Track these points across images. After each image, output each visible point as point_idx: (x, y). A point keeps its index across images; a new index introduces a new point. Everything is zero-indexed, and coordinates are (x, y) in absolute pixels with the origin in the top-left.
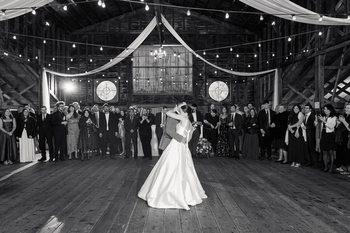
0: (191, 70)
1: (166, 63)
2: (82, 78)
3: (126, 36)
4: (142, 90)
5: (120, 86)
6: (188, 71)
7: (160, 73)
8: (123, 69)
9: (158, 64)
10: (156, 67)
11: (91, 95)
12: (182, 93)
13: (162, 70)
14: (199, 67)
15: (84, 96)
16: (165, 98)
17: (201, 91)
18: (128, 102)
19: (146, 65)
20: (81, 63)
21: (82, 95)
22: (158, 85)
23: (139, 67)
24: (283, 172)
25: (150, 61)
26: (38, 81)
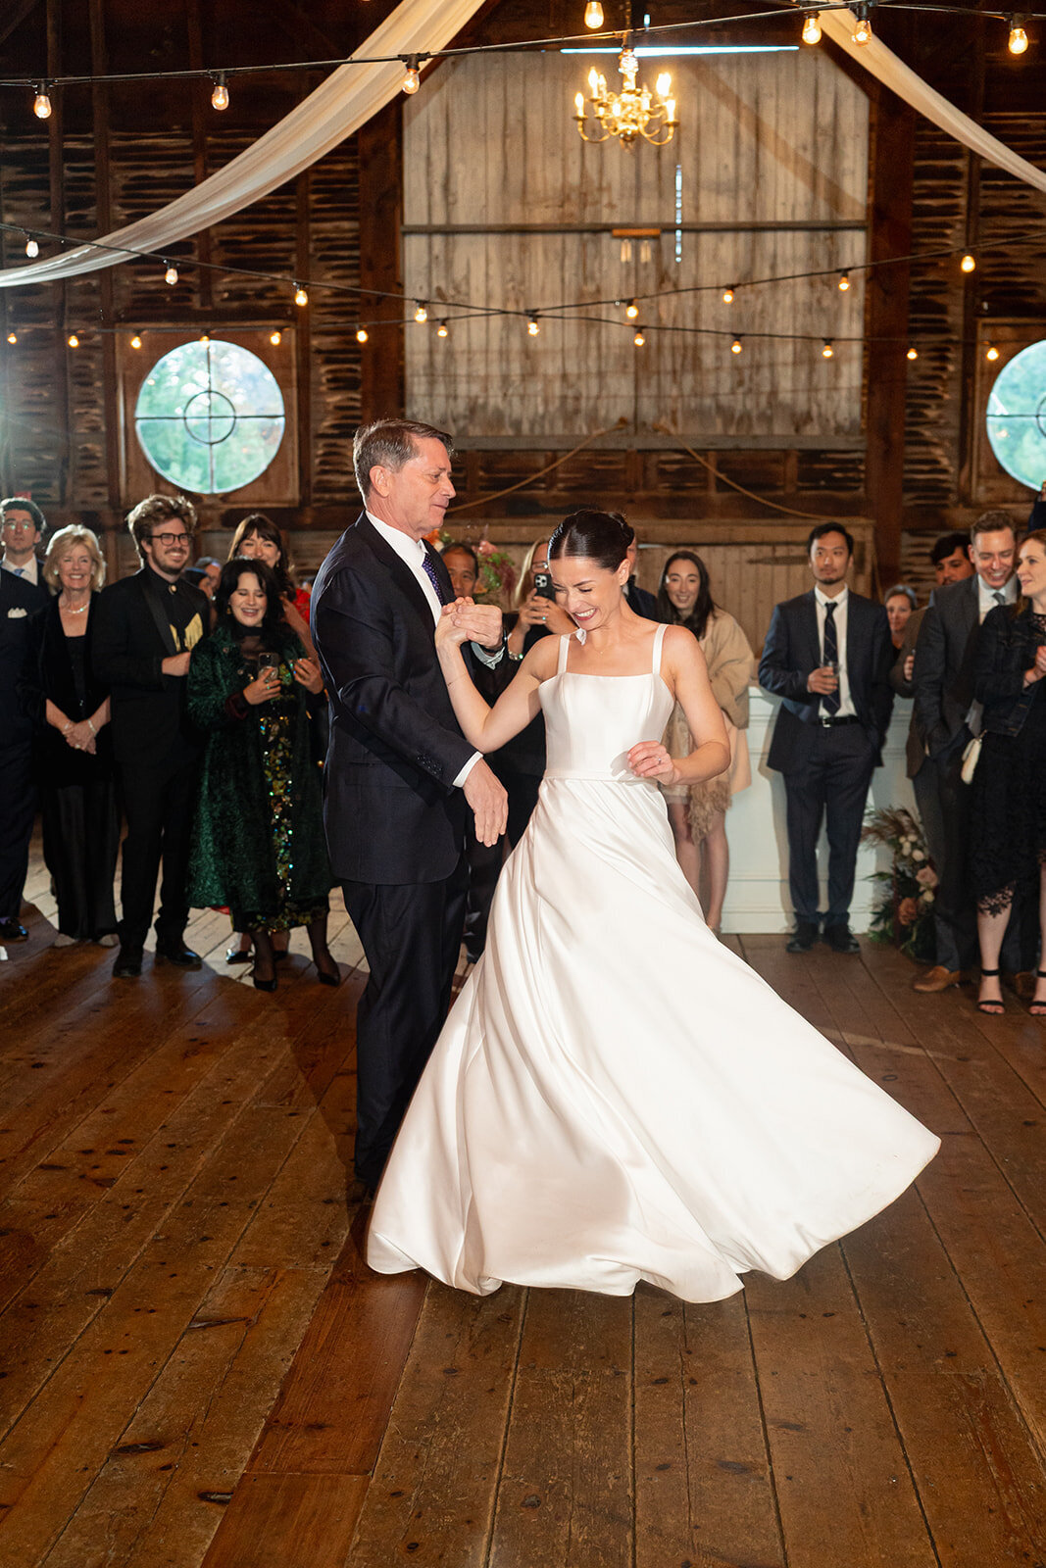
0: (855, 248)
1: (661, 195)
4: (479, 415)
5: (313, 377)
6: (833, 254)
7: (613, 282)
8: (331, 244)
9: (597, 202)
10: (581, 231)
11: (97, 448)
12: (779, 429)
13: (626, 253)
14: (917, 225)
15: (48, 457)
16: (652, 474)
17: (932, 413)
19: (505, 209)
20: (16, 204)
21: (30, 451)
22: (594, 369)
23: (449, 231)
25: (539, 175)
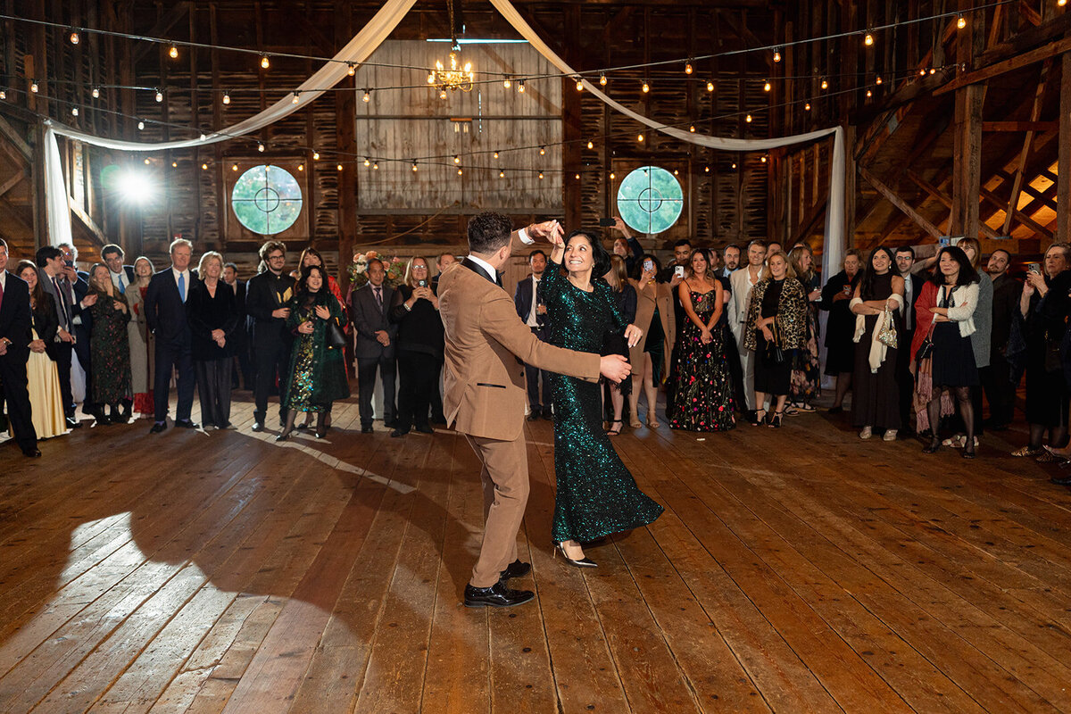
0: (557, 127)
1: (472, 103)
2: (180, 156)
3: (332, 7)
4: (392, 199)
5: (315, 182)
6: (548, 131)
7: (451, 140)
8: (323, 123)
9: (443, 106)
10: (436, 119)
12: (527, 205)
13: (457, 128)
14: (583, 118)
15: (189, 218)
17: (593, 199)
18: (343, 238)
19: (402, 108)
20: (175, 103)
21: (181, 215)
22: (444, 179)
23: (377, 118)
24: (845, 456)
25: (418, 95)
26: (30, 168)
